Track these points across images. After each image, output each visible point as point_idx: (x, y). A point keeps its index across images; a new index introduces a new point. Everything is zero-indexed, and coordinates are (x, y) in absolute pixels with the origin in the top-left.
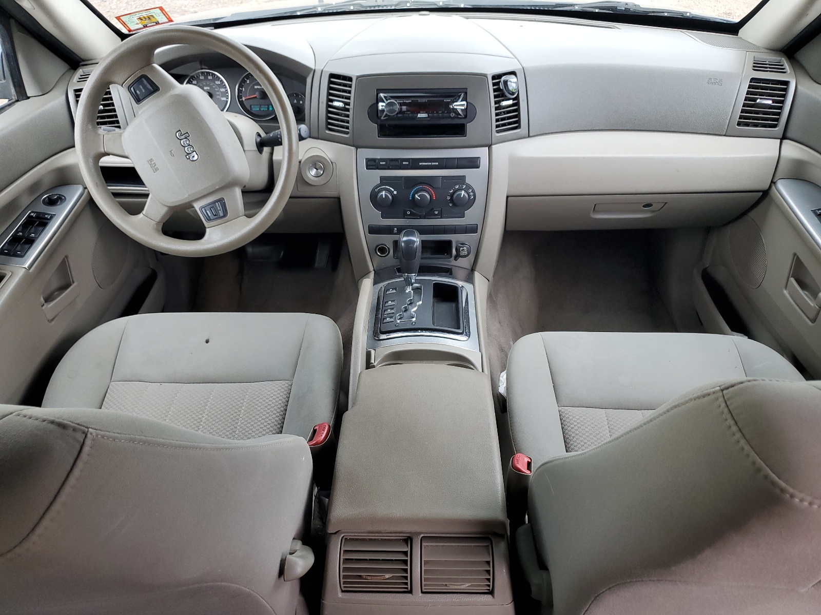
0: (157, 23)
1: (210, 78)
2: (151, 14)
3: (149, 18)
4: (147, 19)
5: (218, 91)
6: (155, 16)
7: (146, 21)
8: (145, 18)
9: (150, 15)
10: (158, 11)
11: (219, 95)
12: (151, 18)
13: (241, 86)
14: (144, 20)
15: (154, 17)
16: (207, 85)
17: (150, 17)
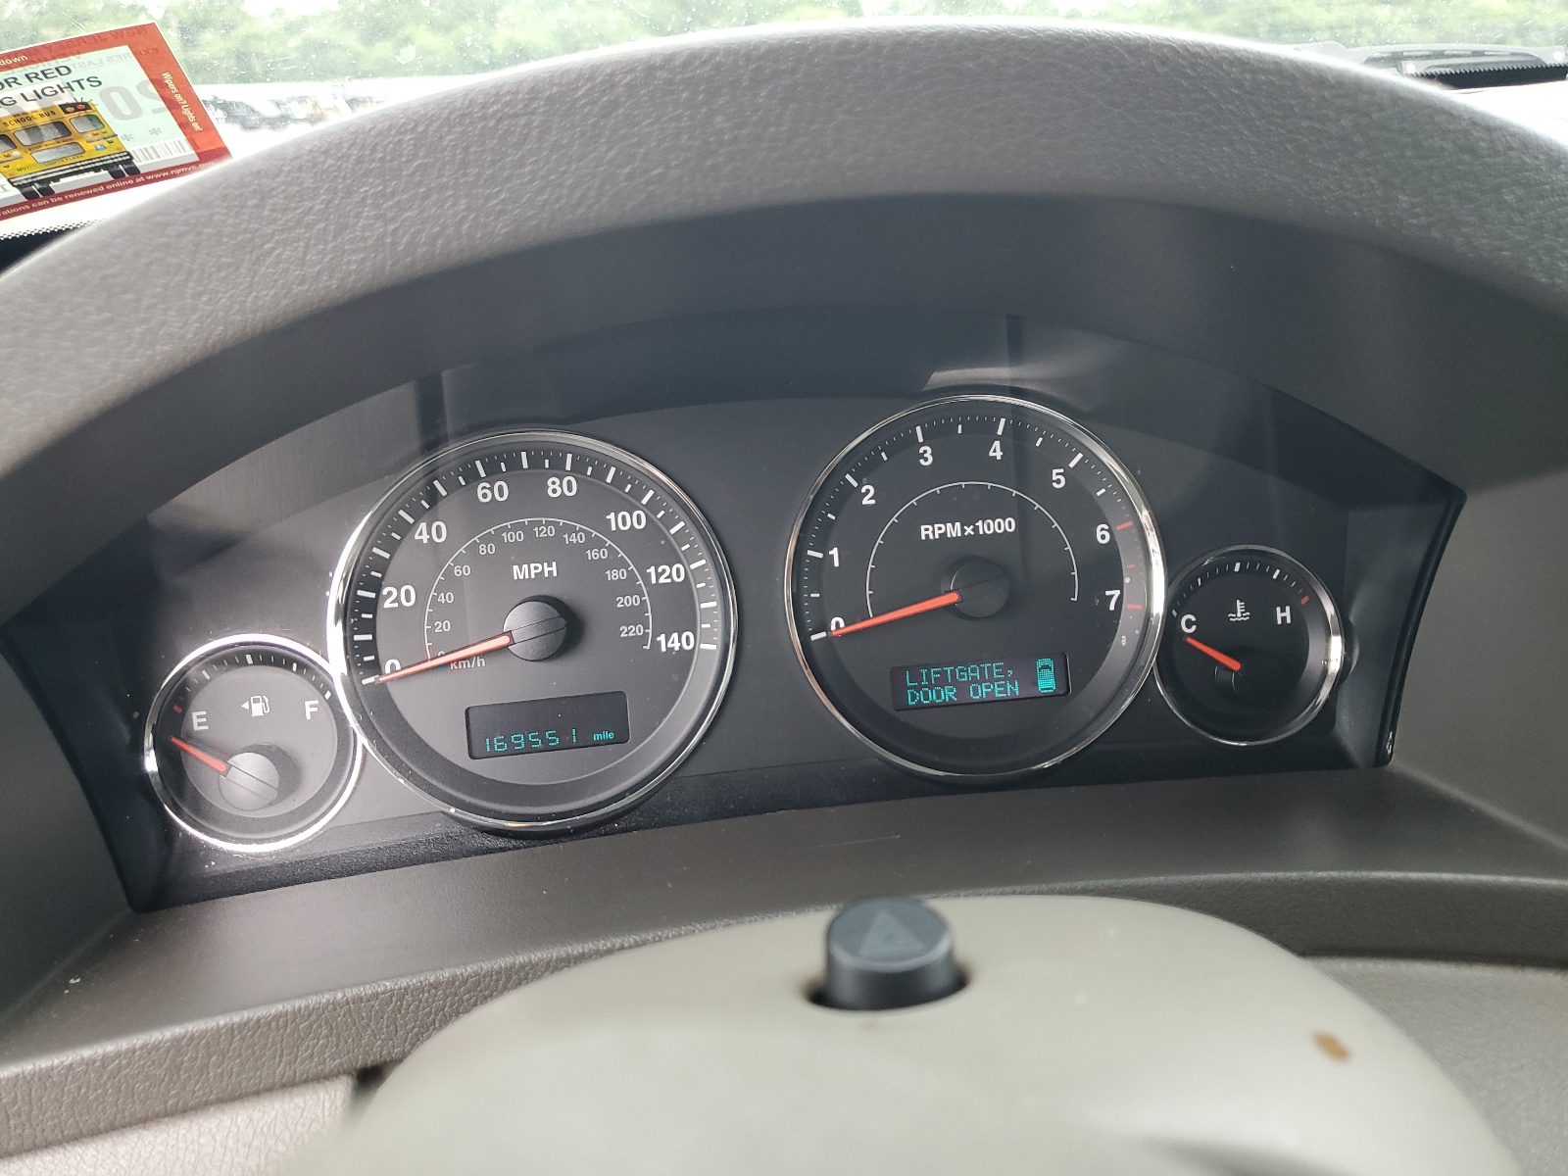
0: (124, 172)
1: (557, 487)
2: (79, 95)
3: (60, 126)
4: (50, 134)
5: (629, 587)
6: (102, 110)
7: (43, 156)
8: (33, 130)
9: (66, 98)
10: (121, 68)
11: (635, 615)
12: (77, 125)
13: (814, 532)
14: (25, 140)
15: (95, 120)
16: (533, 551)
17: (67, 119)
